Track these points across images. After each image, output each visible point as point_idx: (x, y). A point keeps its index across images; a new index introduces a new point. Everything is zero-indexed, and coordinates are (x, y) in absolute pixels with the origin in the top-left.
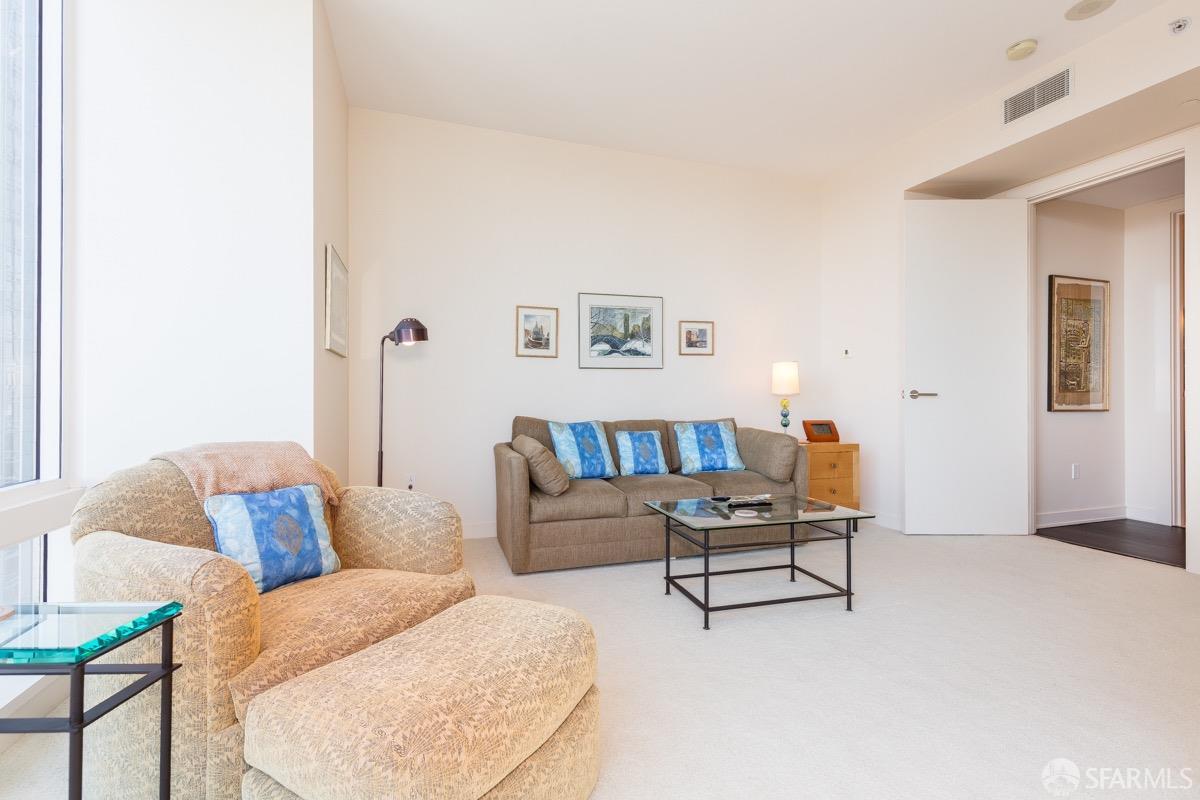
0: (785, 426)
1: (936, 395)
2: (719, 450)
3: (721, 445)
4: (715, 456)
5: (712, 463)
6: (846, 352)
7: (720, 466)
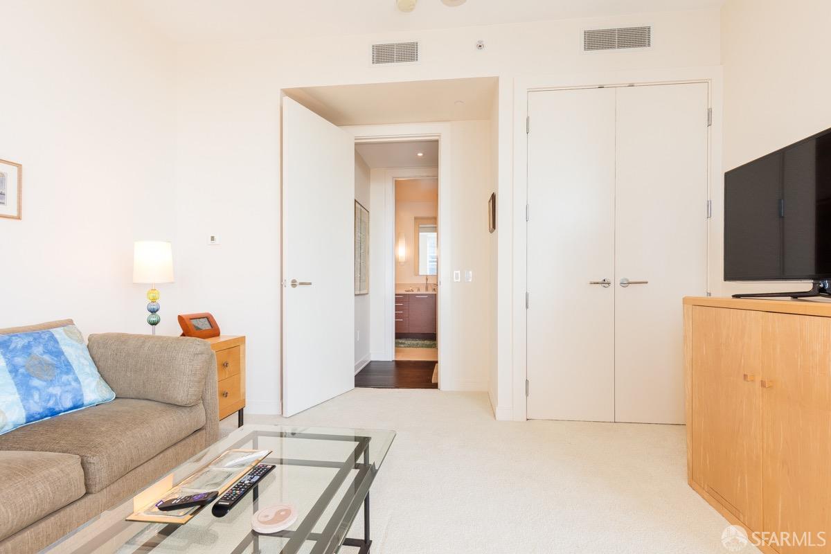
0: (154, 324)
1: (310, 284)
2: (65, 378)
3: (68, 368)
4: (56, 390)
5: (51, 404)
6: (213, 238)
7: (69, 404)
